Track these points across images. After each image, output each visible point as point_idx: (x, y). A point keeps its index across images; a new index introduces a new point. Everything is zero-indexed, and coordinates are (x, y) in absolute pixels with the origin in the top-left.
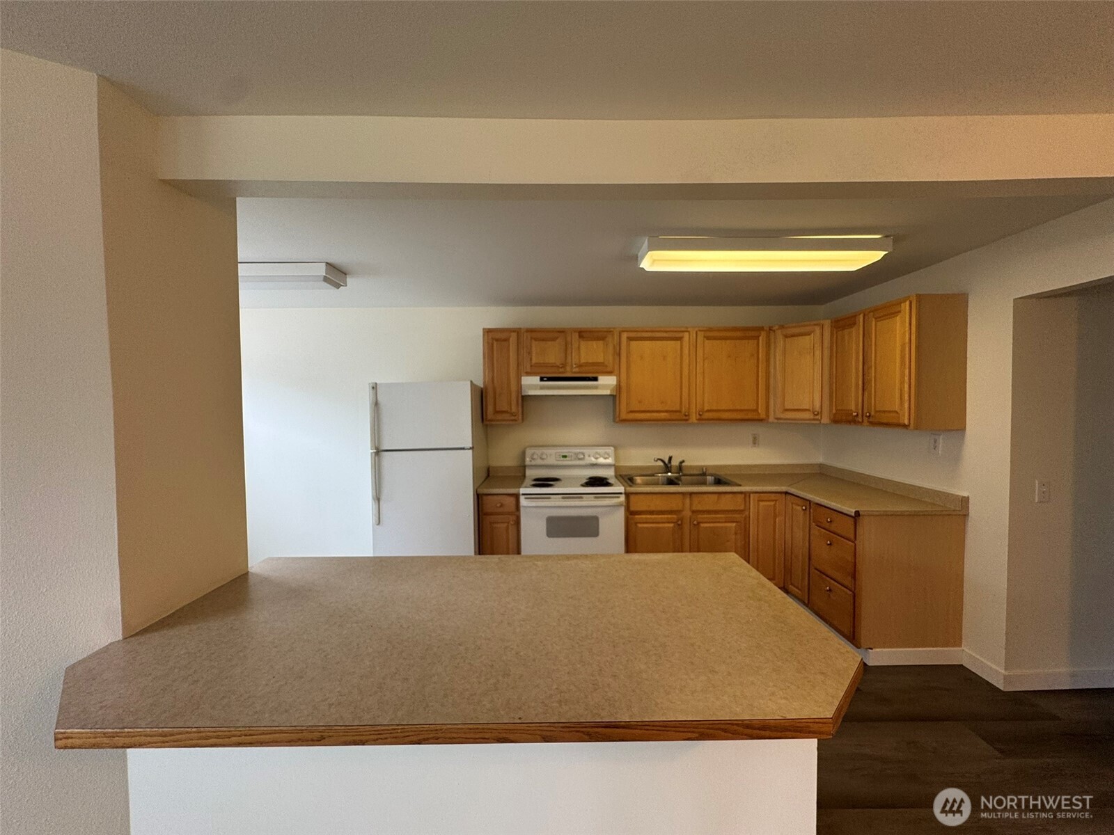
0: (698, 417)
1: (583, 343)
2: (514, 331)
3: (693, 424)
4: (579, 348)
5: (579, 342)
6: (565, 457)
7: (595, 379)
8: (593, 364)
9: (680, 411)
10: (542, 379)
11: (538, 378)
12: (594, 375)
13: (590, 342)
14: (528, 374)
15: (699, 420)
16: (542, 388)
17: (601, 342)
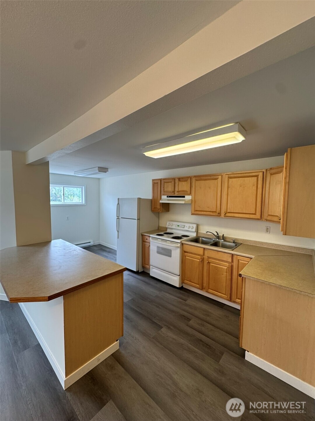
0: (224, 215)
1: (180, 182)
2: (159, 180)
3: (222, 218)
4: (179, 184)
5: (179, 183)
6: (178, 226)
7: (184, 197)
8: (183, 191)
9: (216, 212)
10: (167, 197)
11: (166, 196)
12: (184, 195)
13: (182, 182)
14: (164, 195)
15: (224, 216)
16: (168, 200)
17: (186, 182)
